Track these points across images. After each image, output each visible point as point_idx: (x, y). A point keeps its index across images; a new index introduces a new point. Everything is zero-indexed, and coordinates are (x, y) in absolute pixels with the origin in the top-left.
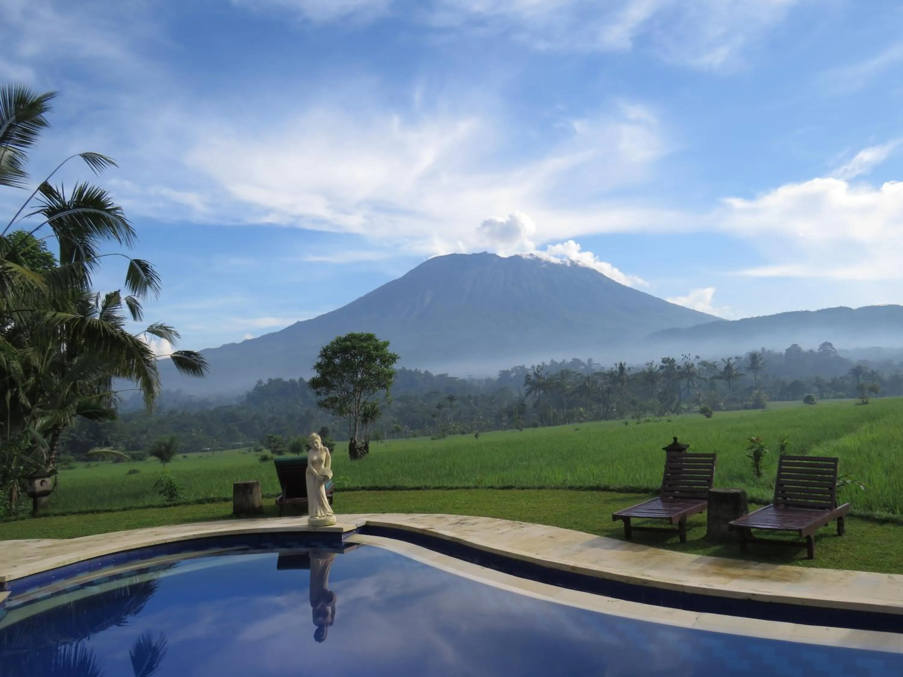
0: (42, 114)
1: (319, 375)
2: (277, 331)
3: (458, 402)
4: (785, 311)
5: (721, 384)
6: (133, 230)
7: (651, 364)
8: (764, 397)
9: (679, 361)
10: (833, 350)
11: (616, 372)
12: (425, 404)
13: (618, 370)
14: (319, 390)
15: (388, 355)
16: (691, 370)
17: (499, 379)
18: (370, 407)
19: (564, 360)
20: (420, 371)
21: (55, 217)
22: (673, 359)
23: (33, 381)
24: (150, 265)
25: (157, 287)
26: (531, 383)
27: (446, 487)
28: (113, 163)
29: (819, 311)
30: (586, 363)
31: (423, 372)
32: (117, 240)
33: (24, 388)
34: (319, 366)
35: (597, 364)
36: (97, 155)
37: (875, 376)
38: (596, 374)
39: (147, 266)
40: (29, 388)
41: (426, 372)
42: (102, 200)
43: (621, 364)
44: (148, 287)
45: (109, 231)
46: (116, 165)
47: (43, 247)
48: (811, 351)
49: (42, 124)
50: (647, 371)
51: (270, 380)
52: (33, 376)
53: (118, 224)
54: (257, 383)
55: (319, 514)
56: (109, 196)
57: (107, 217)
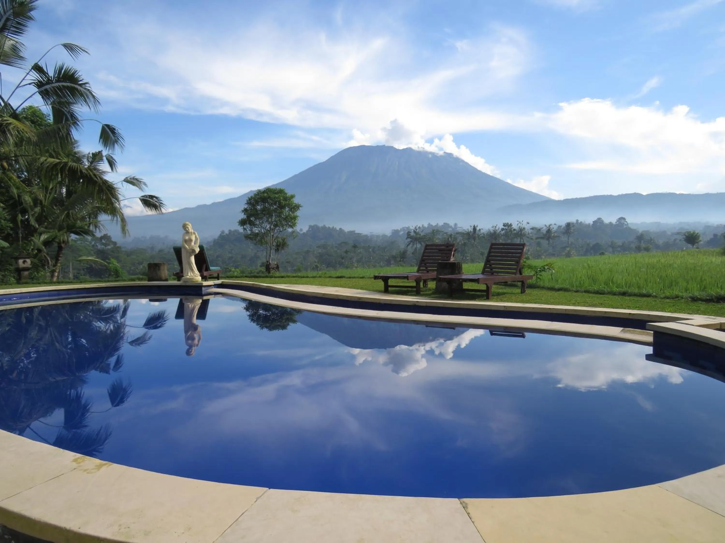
0: (31, 12)
1: (245, 217)
2: (236, 196)
3: (361, 250)
4: (596, 195)
5: (544, 243)
6: (98, 100)
7: (496, 227)
8: (573, 253)
9: (515, 226)
10: (626, 223)
11: (471, 232)
12: (338, 251)
13: (472, 230)
14: (245, 227)
15: (294, 204)
16: (523, 232)
17: (391, 235)
18: (281, 241)
19: (437, 224)
20: (336, 228)
21: (43, 89)
22: (511, 224)
23: (39, 210)
24: (116, 129)
25: (122, 145)
26: (411, 237)
27: (300, 276)
28: (86, 52)
29: (619, 195)
30: (453, 226)
31: (338, 229)
32: (88, 107)
33: (33, 215)
34: (245, 211)
35: (460, 228)
36: (75, 45)
37: (652, 241)
38: (458, 233)
39: (114, 129)
40: (36, 215)
41: (340, 229)
42: (76, 77)
43: (474, 226)
44: (116, 145)
45: (81, 100)
46: (88, 54)
47: (48, 118)
48: (611, 223)
49: (30, 18)
50: (492, 231)
51: (230, 231)
52: (39, 207)
53: (88, 96)
54: (221, 233)
55: (189, 274)
56: (80, 74)
57: (80, 90)
